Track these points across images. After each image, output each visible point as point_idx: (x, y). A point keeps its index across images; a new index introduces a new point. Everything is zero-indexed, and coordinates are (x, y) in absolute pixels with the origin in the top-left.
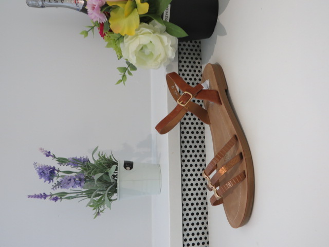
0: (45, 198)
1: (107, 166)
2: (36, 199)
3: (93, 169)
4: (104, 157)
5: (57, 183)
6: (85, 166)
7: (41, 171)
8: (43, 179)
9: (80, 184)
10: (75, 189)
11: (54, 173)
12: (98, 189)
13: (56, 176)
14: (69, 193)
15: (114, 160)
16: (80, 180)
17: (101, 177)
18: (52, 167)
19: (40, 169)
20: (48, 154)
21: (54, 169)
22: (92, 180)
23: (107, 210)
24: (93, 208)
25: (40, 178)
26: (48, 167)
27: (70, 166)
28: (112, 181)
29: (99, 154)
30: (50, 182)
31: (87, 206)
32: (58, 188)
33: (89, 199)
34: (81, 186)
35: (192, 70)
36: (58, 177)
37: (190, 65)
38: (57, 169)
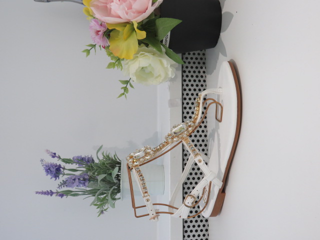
0: (51, 195)
1: (110, 166)
2: (43, 195)
3: (97, 170)
4: (108, 156)
5: (62, 182)
6: (89, 166)
7: (48, 168)
8: (49, 176)
9: (84, 183)
10: (80, 188)
11: (60, 170)
12: (102, 189)
13: (62, 174)
14: (74, 192)
15: (118, 160)
16: (85, 180)
17: (105, 178)
18: (58, 164)
19: (46, 166)
20: (54, 155)
21: (60, 166)
22: (95, 180)
23: (110, 209)
24: (97, 207)
25: (47, 175)
26: (54, 165)
27: (75, 164)
28: (115, 181)
29: (103, 154)
30: (56, 179)
31: (91, 205)
32: (64, 186)
33: (94, 198)
34: (85, 185)
35: (197, 70)
36: (64, 174)
37: (194, 66)
38: (63, 167)
